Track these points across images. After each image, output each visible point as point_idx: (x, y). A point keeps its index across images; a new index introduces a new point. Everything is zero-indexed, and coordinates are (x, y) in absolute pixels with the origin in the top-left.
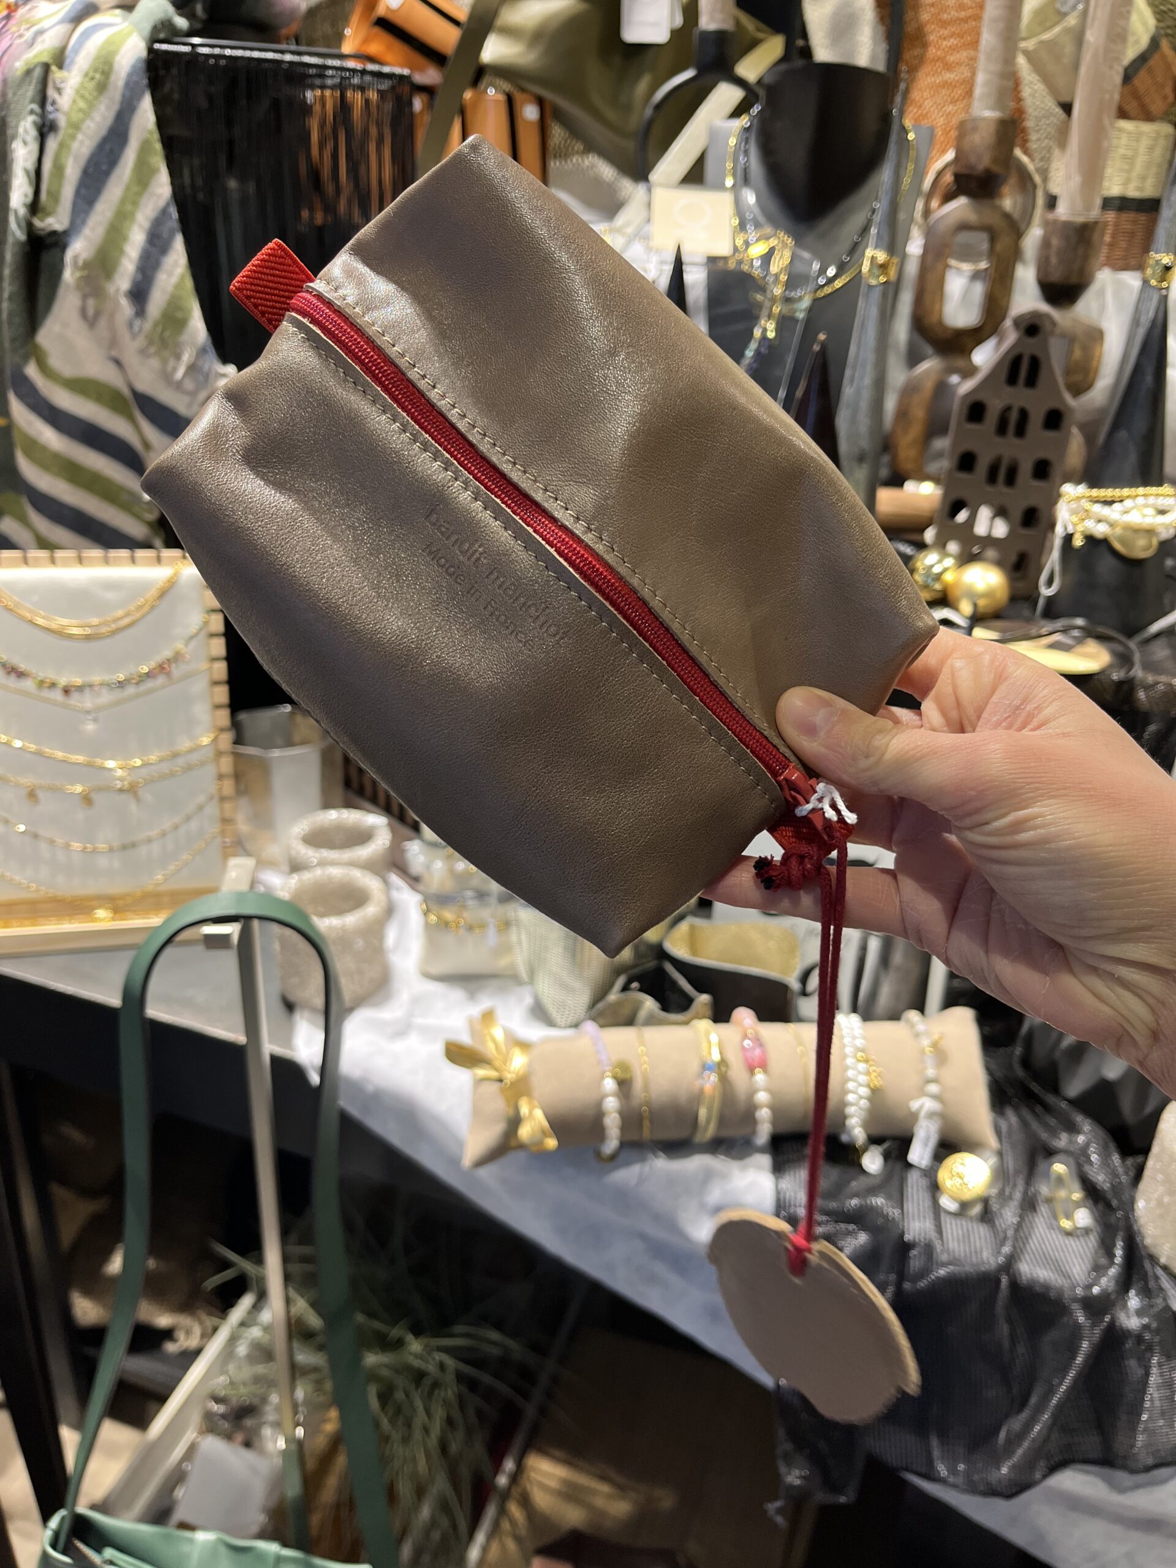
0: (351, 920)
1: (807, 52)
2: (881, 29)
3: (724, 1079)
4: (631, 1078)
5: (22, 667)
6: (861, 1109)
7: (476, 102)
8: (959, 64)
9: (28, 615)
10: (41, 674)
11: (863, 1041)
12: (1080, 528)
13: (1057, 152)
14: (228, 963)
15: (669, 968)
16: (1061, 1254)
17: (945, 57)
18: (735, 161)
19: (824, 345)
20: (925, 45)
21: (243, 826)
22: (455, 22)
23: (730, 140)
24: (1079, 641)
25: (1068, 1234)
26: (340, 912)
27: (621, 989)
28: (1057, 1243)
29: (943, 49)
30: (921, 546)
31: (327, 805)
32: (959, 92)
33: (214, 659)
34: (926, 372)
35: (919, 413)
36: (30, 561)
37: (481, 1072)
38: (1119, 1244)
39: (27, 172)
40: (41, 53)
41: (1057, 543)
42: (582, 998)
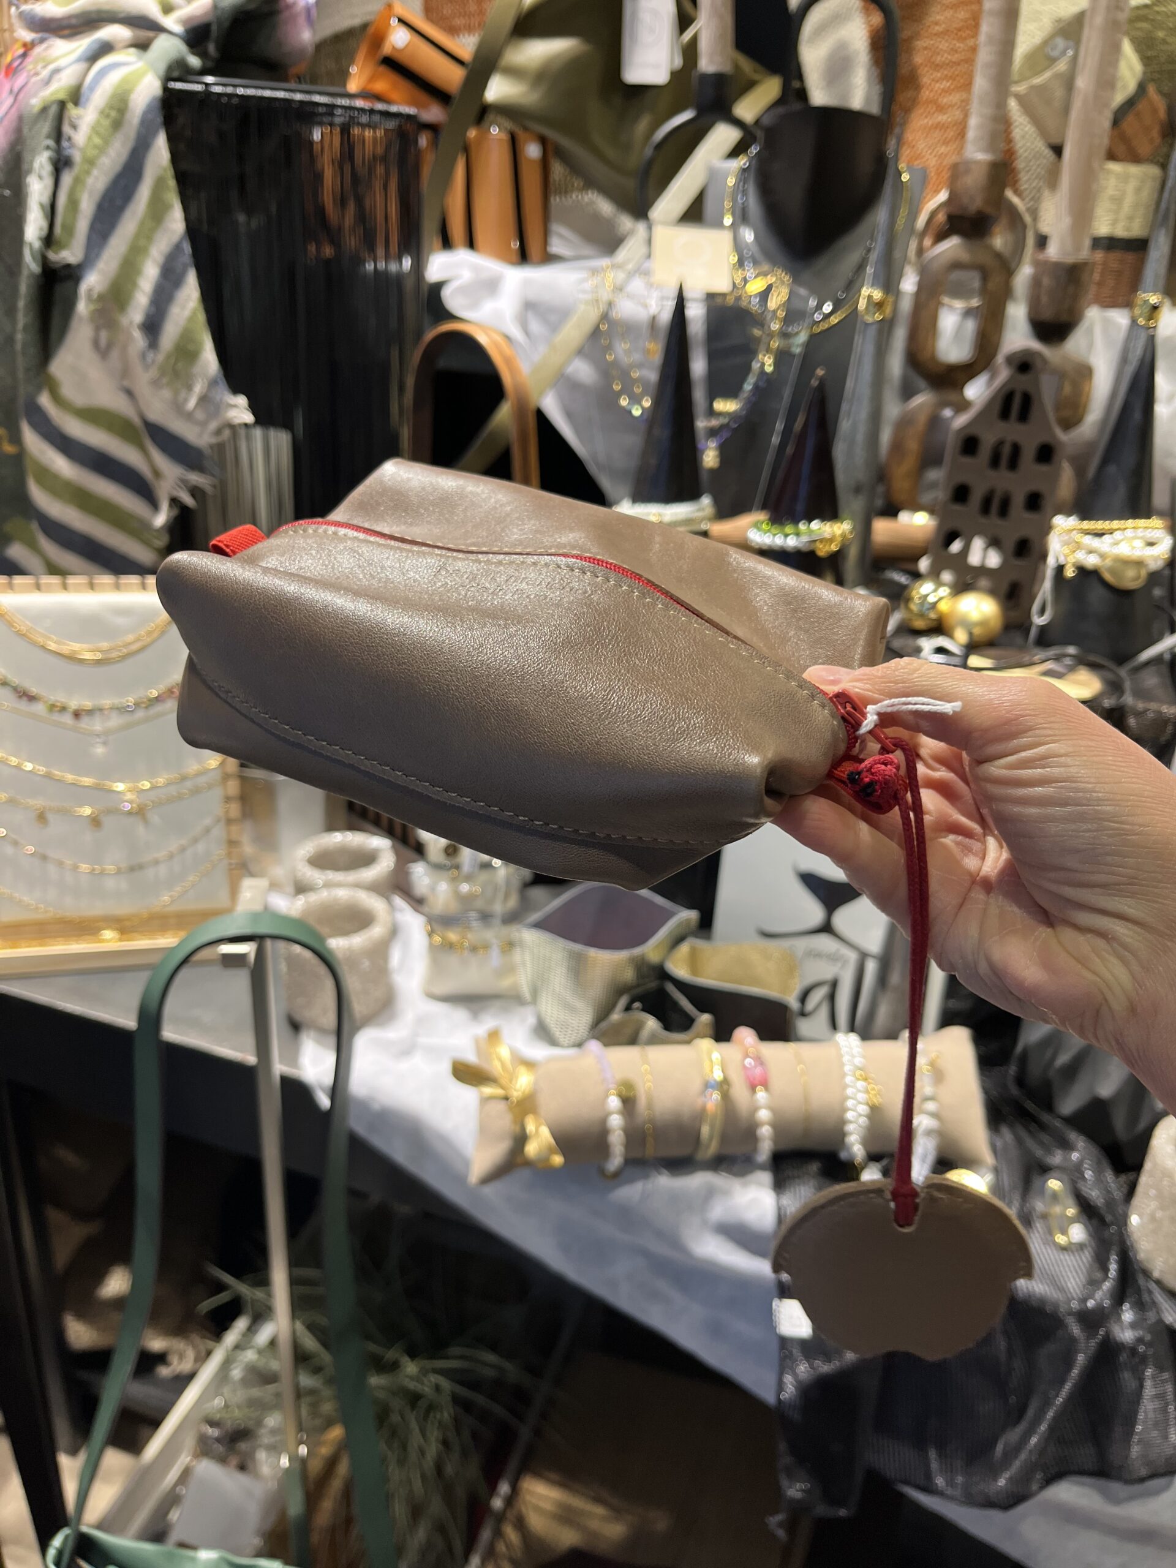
0: (357, 941)
1: (802, 94)
2: (876, 72)
3: (726, 1097)
4: (635, 1097)
5: (34, 690)
6: (860, 1126)
7: (480, 140)
8: (951, 106)
9: (40, 640)
10: (52, 697)
11: (862, 1060)
12: (1071, 559)
13: (1046, 193)
14: (240, 983)
15: (671, 988)
16: (1056, 1268)
17: (938, 99)
18: (734, 200)
19: (822, 381)
20: (918, 88)
21: (248, 848)
22: (459, 61)
23: (729, 179)
24: (1072, 669)
25: (1064, 1249)
26: (345, 933)
27: (624, 1008)
28: (1052, 1257)
29: (936, 91)
30: (916, 576)
31: (331, 827)
32: (951, 134)
34: (921, 406)
35: (913, 445)
36: (43, 587)
37: (488, 1090)
38: (1114, 1258)
39: (42, 206)
40: (57, 91)
41: (1049, 573)
42: (584, 1018)
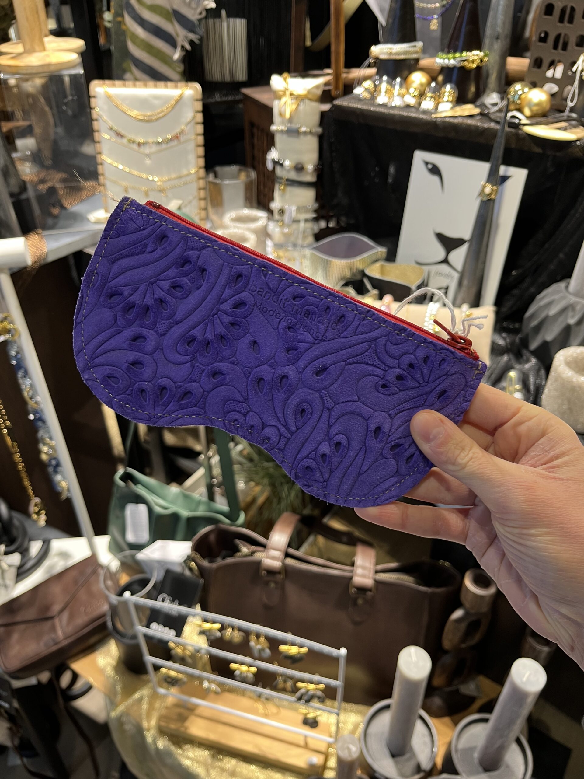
5: (123, 132)
9: (124, 110)
10: (130, 136)
15: (366, 281)
33: (198, 135)
36: (127, 86)
41: (577, 78)
